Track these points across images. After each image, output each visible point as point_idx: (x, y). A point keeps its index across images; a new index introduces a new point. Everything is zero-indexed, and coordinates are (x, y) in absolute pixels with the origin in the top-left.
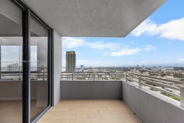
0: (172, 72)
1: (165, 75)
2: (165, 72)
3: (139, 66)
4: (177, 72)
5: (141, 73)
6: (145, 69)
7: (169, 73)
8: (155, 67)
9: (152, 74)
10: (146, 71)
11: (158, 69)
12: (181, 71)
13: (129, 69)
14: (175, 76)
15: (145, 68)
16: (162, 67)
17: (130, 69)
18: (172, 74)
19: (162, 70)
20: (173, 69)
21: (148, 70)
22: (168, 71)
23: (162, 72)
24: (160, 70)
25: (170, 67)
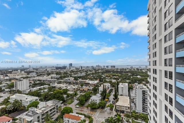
0: (55, 71)
1: (50, 74)
2: (50, 72)
3: (24, 67)
4: (58, 71)
5: (27, 75)
6: (32, 70)
7: (53, 72)
8: (41, 67)
9: (39, 74)
10: (33, 72)
11: (44, 69)
12: (60, 70)
13: (9, 70)
14: (57, 74)
15: (32, 68)
16: (47, 67)
17: (13, 71)
18: (55, 73)
19: (48, 69)
20: (55, 68)
21: (35, 71)
22: (52, 70)
23: (48, 72)
24: (46, 70)
25: (53, 67)
